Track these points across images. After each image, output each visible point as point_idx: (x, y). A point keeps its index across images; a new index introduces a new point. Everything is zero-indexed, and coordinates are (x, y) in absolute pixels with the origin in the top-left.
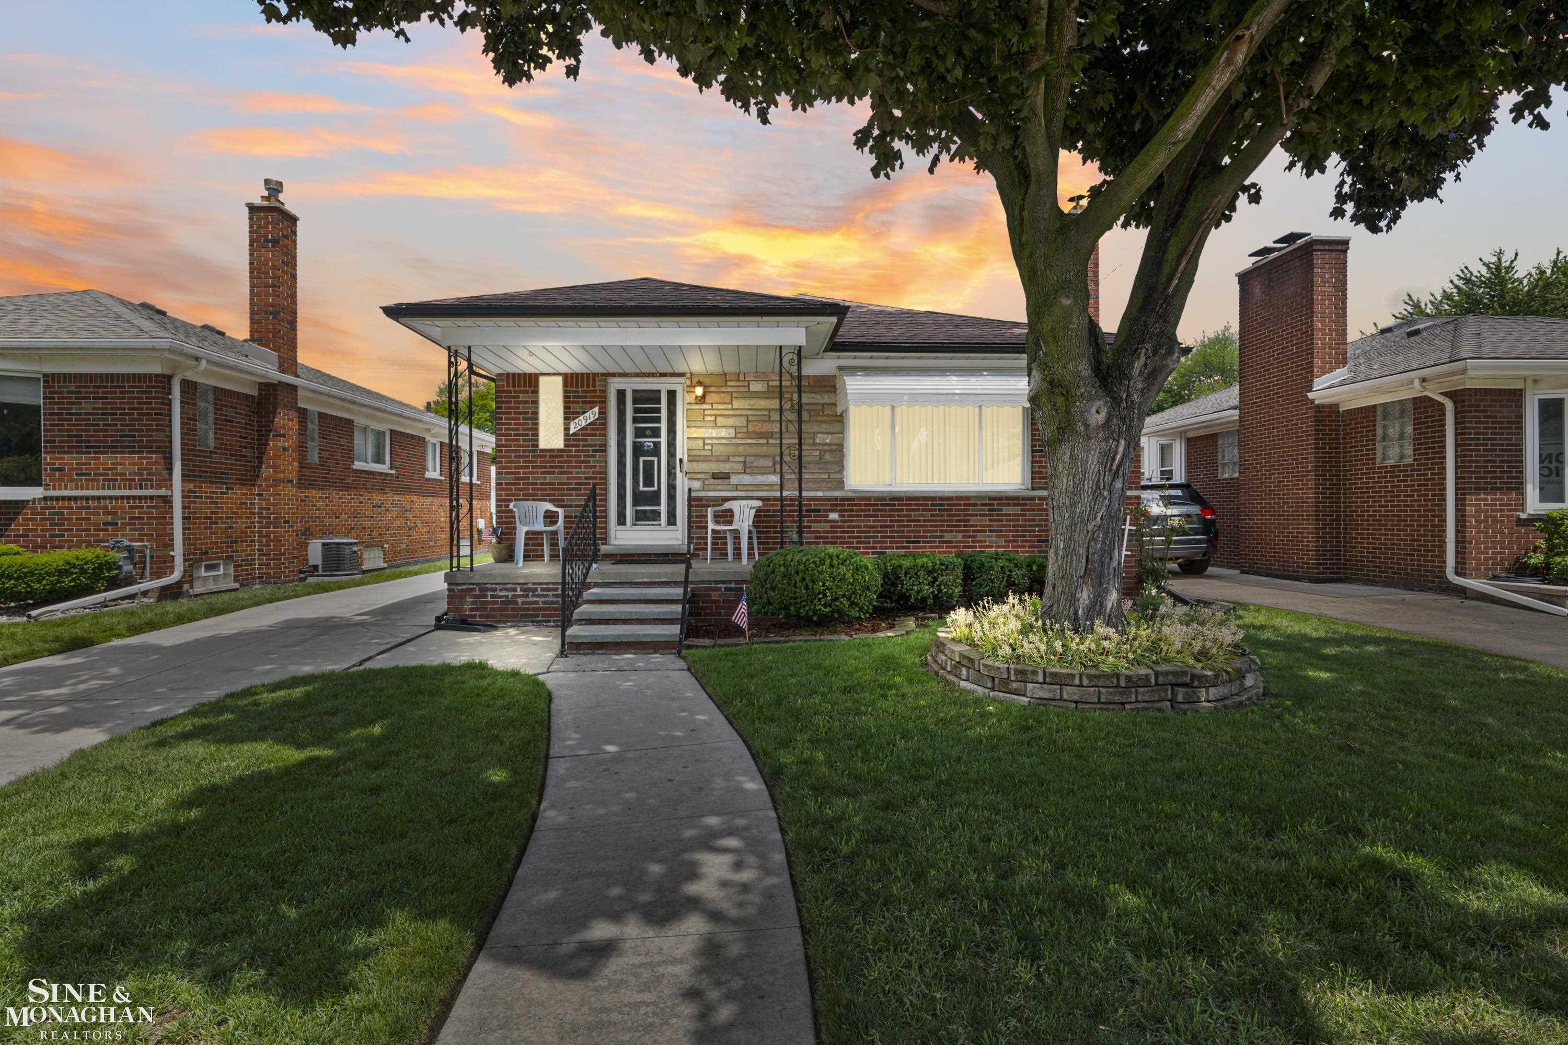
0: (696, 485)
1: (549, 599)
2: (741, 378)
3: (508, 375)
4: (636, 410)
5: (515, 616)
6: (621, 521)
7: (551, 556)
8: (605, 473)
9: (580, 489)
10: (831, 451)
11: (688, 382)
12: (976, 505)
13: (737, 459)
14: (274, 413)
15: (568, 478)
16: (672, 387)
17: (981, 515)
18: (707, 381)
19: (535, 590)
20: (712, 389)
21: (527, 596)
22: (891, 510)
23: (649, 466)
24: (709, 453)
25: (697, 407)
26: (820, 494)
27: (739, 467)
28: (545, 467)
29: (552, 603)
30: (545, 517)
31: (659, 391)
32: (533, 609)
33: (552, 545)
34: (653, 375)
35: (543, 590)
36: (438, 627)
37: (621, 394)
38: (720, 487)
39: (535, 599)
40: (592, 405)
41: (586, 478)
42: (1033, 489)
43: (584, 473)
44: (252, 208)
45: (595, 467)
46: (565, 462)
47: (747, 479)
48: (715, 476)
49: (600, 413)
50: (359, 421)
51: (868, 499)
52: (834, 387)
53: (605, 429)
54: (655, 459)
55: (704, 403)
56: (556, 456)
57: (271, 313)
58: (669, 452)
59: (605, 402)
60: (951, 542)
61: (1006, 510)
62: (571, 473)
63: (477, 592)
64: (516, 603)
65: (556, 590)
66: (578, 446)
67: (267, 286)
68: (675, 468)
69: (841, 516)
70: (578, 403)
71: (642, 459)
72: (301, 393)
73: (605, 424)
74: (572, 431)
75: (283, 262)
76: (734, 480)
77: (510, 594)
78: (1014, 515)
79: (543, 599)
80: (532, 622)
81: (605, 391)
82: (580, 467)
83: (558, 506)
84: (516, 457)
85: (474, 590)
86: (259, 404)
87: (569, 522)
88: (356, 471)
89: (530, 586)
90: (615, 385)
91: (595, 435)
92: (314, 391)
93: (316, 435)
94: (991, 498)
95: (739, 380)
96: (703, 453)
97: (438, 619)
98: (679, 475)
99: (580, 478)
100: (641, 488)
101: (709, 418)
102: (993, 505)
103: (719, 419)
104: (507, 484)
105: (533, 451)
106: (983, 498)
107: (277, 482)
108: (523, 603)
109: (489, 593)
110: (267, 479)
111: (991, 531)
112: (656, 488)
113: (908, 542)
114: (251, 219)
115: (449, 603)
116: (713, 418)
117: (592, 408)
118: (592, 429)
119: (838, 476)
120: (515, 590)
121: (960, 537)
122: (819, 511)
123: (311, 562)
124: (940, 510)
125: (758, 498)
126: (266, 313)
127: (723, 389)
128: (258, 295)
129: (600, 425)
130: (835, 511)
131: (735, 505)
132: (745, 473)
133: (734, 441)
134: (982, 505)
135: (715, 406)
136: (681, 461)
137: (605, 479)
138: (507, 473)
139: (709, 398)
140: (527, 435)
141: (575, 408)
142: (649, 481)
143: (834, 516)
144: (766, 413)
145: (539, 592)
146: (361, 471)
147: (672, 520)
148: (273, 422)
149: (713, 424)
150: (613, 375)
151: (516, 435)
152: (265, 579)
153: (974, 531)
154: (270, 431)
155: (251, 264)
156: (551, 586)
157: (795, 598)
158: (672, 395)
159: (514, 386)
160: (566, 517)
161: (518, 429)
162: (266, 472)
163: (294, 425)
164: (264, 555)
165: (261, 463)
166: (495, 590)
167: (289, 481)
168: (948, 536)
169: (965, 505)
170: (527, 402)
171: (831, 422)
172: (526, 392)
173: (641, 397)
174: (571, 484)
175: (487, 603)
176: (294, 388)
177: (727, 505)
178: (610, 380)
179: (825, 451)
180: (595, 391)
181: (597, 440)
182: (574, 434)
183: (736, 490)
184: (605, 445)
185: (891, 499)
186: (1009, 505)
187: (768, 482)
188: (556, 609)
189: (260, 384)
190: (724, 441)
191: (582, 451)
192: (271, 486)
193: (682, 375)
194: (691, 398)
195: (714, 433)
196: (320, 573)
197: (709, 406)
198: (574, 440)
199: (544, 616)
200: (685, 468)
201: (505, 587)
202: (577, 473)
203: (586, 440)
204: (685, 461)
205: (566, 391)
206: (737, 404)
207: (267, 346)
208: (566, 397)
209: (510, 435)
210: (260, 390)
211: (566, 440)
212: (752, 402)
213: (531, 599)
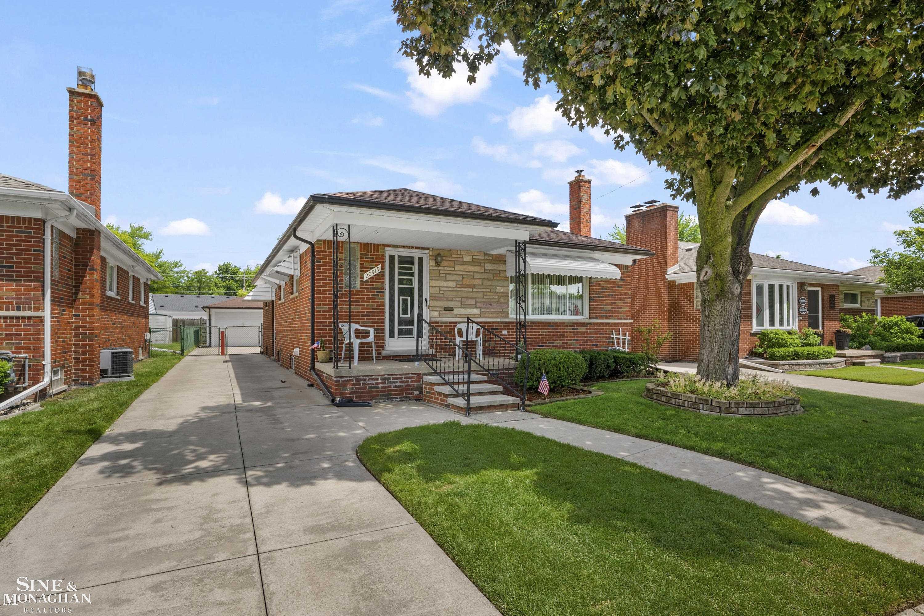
0: (436, 314)
1: (398, 384)
3: (324, 241)
4: (400, 268)
5: (377, 396)
6: (392, 335)
8: (383, 305)
9: (369, 316)
10: (503, 296)
11: (431, 254)
12: (567, 326)
13: (458, 299)
15: (362, 309)
16: (421, 256)
17: (570, 332)
18: (442, 254)
19: (389, 379)
20: (444, 258)
21: (384, 383)
22: (531, 329)
23: (405, 302)
24: (442, 296)
25: (436, 268)
26: (499, 320)
27: (458, 304)
28: (348, 301)
29: (399, 386)
31: (413, 258)
32: (388, 391)
34: (411, 248)
35: (394, 379)
36: (333, 405)
37: (392, 258)
38: (448, 315)
39: (389, 384)
40: (377, 263)
41: (373, 309)
42: (590, 318)
43: (372, 305)
44: (72, 92)
45: (378, 302)
46: (360, 298)
47: (462, 311)
48: (446, 309)
49: (381, 269)
50: (108, 259)
52: (505, 261)
53: (383, 279)
54: (410, 298)
55: (440, 266)
56: (355, 295)
57: (89, 176)
58: (419, 294)
59: (383, 262)
60: (557, 346)
61: (580, 329)
62: (364, 305)
63: (354, 382)
64: (378, 387)
66: (368, 288)
68: (422, 304)
69: (508, 332)
70: (368, 261)
71: (402, 298)
72: (102, 237)
73: (384, 276)
74: (365, 279)
75: (97, 138)
76: (456, 311)
77: (374, 382)
78: (583, 332)
79: (394, 384)
80: (388, 399)
81: (383, 255)
82: (369, 302)
84: (329, 294)
85: (352, 380)
86: (76, 244)
88: (107, 297)
89: (386, 376)
90: (389, 252)
91: (378, 282)
94: (574, 323)
95: (458, 254)
96: (439, 295)
97: (333, 401)
98: (425, 308)
99: (369, 309)
100: (401, 316)
101: (442, 275)
102: (574, 326)
103: (448, 276)
104: (323, 312)
105: (341, 291)
107: (92, 306)
108: (382, 387)
109: (361, 382)
111: (574, 340)
112: (409, 316)
114: (71, 100)
115: (337, 390)
116: (444, 275)
117: (377, 266)
118: (376, 279)
119: (507, 310)
120: (377, 379)
121: (561, 343)
122: (497, 329)
124: (552, 329)
126: (85, 174)
127: (450, 259)
128: (77, 160)
129: (380, 277)
130: (505, 329)
132: (461, 307)
133: (455, 289)
135: (446, 268)
136: (426, 300)
137: (384, 309)
138: (323, 305)
139: (444, 264)
141: (366, 264)
142: (405, 311)
143: (505, 332)
144: (472, 274)
147: (420, 335)
148: (90, 259)
149: (444, 279)
150: (389, 246)
151: (329, 280)
152: (80, 381)
153: (566, 340)
154: (87, 266)
155: (71, 135)
156: (398, 376)
158: (420, 260)
159: (328, 249)
161: (331, 277)
162: (81, 297)
163: (99, 262)
164: (80, 362)
165: (79, 290)
166: (365, 380)
167: (97, 305)
168: (556, 343)
169: (563, 326)
171: (504, 280)
173: (404, 260)
174: (364, 312)
175: (360, 388)
176: (99, 234)
177: (459, 326)
178: (386, 249)
179: (501, 296)
180: (379, 255)
181: (378, 286)
182: (366, 281)
183: (457, 317)
184: (384, 289)
186: (581, 327)
187: (473, 313)
189: (77, 229)
190: (450, 289)
191: (371, 292)
192: (88, 309)
193: (428, 249)
194: (433, 263)
195: (445, 284)
196: (109, 375)
197: (442, 268)
198: (366, 285)
199: (394, 394)
200: (428, 304)
201: (371, 377)
202: (367, 305)
203: (373, 285)
204: (428, 300)
205: (361, 254)
206: (457, 268)
207: (86, 200)
208: (361, 258)
209: (326, 280)
210: (77, 233)
211: (361, 285)
212: (465, 267)
213: (387, 385)
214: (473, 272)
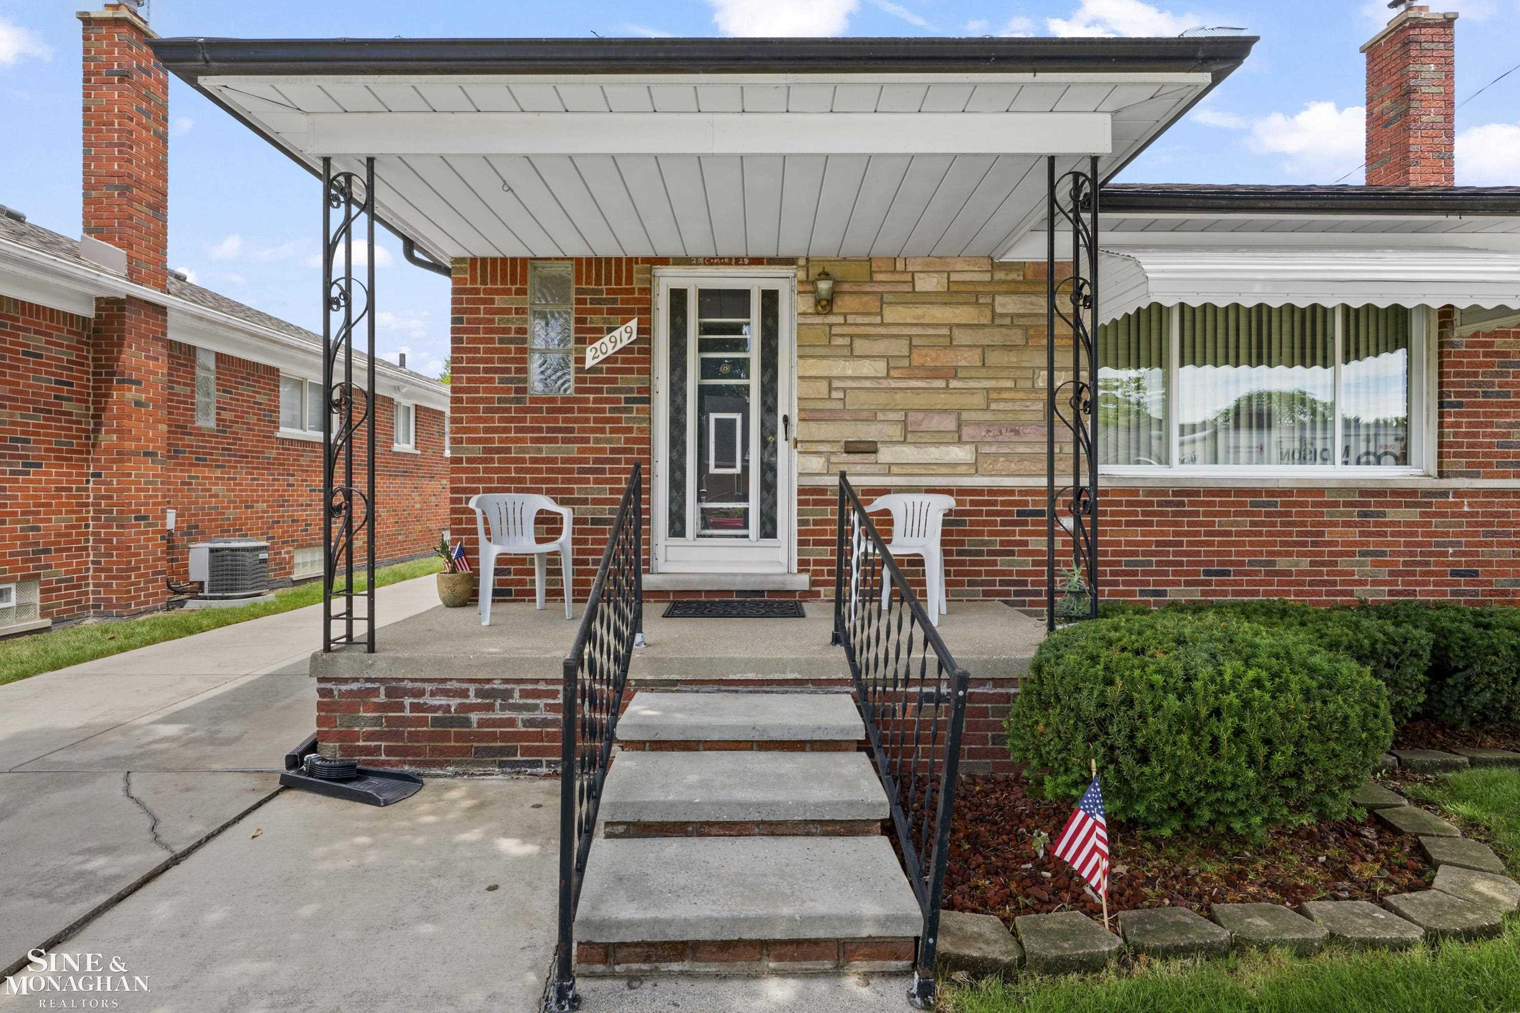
0: (816, 464)
1: (539, 715)
2: (900, 266)
3: (474, 260)
4: (705, 329)
5: (465, 752)
6: (677, 528)
7: (549, 593)
8: (649, 441)
9: (603, 471)
11: (802, 275)
12: (1336, 504)
13: (892, 416)
14: (121, 345)
15: (580, 451)
16: (770, 285)
17: (1346, 524)
18: (837, 271)
19: (508, 694)
20: (846, 287)
21: (490, 708)
22: (1175, 514)
23: (725, 428)
24: (839, 405)
25: (818, 320)
26: (1045, 482)
27: (896, 432)
28: (540, 430)
29: (546, 723)
30: (538, 521)
31: (748, 292)
32: (505, 737)
33: (549, 572)
34: (737, 261)
35: (525, 694)
36: (288, 784)
37: (678, 297)
38: (861, 468)
39: (508, 714)
40: (625, 315)
41: (613, 450)
42: (1444, 475)
43: (609, 441)
44: (88, 20)
45: (629, 430)
46: (576, 420)
47: (909, 453)
48: (852, 448)
49: (640, 331)
50: (287, 369)
51: (1134, 492)
53: (649, 361)
54: (738, 417)
55: (830, 312)
56: (559, 410)
57: (116, 188)
58: (764, 403)
59: (648, 311)
60: (1289, 573)
61: (1393, 514)
62: (587, 440)
63: (382, 698)
64: (467, 722)
65: (553, 694)
66: (600, 391)
67: (111, 145)
68: (774, 433)
70: (600, 312)
71: (713, 417)
72: (172, 319)
73: (648, 351)
74: (589, 363)
75: (139, 109)
76: (886, 455)
77: (454, 702)
78: (1408, 524)
79: (526, 715)
80: (502, 765)
81: (648, 291)
82: (603, 430)
83: (563, 502)
84: (486, 410)
85: (375, 692)
86: (96, 331)
87: (581, 532)
88: (283, 440)
89: (497, 685)
90: (667, 279)
91: (630, 371)
92: (200, 318)
93: (213, 387)
94: (1364, 492)
95: (894, 271)
96: (828, 405)
97: (294, 761)
98: (783, 446)
99: (603, 450)
100: (713, 470)
101: (839, 341)
102: (1368, 504)
103: (858, 343)
104: (469, 460)
105: (518, 401)
106: (1349, 491)
107: (122, 456)
108: (482, 723)
109: (407, 701)
110: (107, 451)
111: (1363, 554)
112: (738, 470)
113: (1208, 573)
114: (87, 36)
115: (320, 721)
116: (847, 341)
117: (624, 322)
118: (625, 361)
120: (464, 694)
121: (1304, 563)
122: (1041, 513)
123: (193, 577)
124: (1268, 514)
125: (947, 491)
126: (110, 186)
127: (867, 288)
128: (96, 159)
129: (635, 355)
131: (894, 503)
132: (904, 442)
133: (885, 384)
134: (1347, 504)
135: (850, 319)
136: (786, 419)
137: (648, 451)
138: (470, 441)
139: (844, 303)
140: (508, 370)
141: (595, 321)
142: (726, 456)
144: (945, 331)
145: (516, 699)
146: (291, 441)
147: (769, 529)
148: (117, 359)
149: (846, 352)
150: (664, 261)
151: (486, 371)
152: (102, 608)
153: (1331, 554)
154: (114, 374)
155: (86, 108)
156: (542, 686)
157: (1219, 787)
158: (770, 298)
159: (484, 282)
160: (576, 521)
161: (491, 361)
162: (107, 439)
163: (160, 367)
164: (102, 570)
165: (98, 425)
166: (421, 693)
167: (146, 454)
168: (1282, 563)
169: (1316, 504)
170: (507, 311)
172: (507, 292)
173: (714, 303)
174: (586, 460)
175: (404, 721)
176: (162, 310)
177: (880, 503)
178: (661, 271)
180: (632, 291)
181: (632, 381)
182: (592, 370)
183: (889, 474)
184: (648, 390)
185: (1176, 493)
186: (1398, 505)
187: (947, 459)
188: (552, 737)
189: (98, 299)
190: (867, 384)
191: (606, 401)
192: (114, 461)
193: (790, 261)
194: (806, 304)
195: (848, 368)
196: (206, 593)
197: (840, 319)
198: (593, 381)
199: (526, 751)
200: (795, 433)
201: (442, 687)
202: (597, 440)
203: (614, 381)
204: (794, 420)
205: (578, 292)
206: (892, 314)
207: (109, 239)
208: (578, 301)
209: (477, 370)
210: (98, 309)
211: (577, 380)
212: (920, 311)
213: (498, 715)
214: (951, 327)
